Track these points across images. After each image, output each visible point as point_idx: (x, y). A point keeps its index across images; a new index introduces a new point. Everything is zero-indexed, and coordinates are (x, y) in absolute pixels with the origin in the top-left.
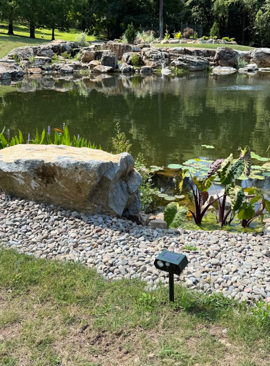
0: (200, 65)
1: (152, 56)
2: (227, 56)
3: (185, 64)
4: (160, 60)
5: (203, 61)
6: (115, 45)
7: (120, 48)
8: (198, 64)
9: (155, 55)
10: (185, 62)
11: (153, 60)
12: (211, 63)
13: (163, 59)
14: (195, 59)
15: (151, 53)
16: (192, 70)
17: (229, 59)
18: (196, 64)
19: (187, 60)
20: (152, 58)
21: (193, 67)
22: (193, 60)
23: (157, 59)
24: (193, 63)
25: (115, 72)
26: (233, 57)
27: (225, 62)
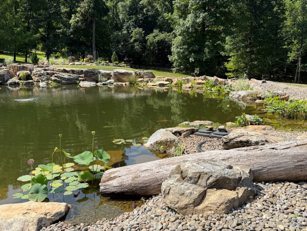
0: (69, 80)
1: (37, 73)
2: (90, 74)
3: (58, 79)
4: (42, 76)
5: (72, 77)
6: (14, 66)
7: (17, 68)
8: (68, 79)
9: (39, 73)
10: (58, 78)
11: (37, 76)
12: (80, 79)
13: (45, 76)
14: (66, 76)
15: (37, 72)
16: (63, 83)
17: (92, 76)
18: (66, 79)
19: (60, 77)
20: (37, 75)
21: (64, 81)
22: (64, 77)
23: (40, 76)
24: (64, 79)
25: (4, 85)
26: (95, 75)
27: (90, 78)
